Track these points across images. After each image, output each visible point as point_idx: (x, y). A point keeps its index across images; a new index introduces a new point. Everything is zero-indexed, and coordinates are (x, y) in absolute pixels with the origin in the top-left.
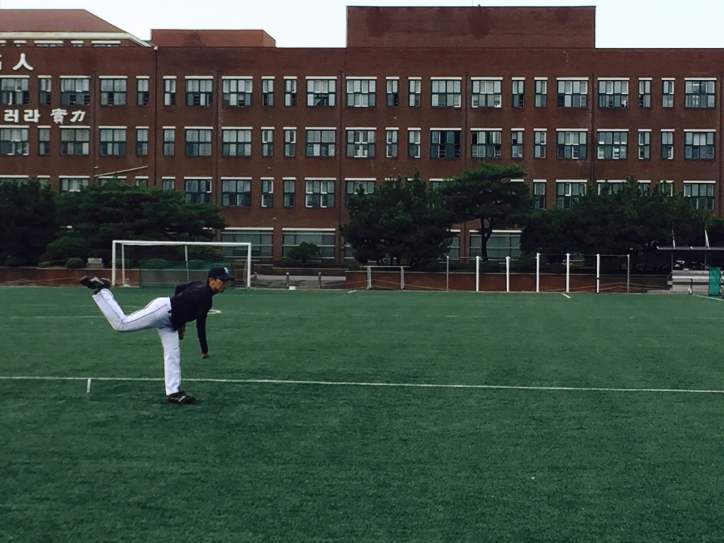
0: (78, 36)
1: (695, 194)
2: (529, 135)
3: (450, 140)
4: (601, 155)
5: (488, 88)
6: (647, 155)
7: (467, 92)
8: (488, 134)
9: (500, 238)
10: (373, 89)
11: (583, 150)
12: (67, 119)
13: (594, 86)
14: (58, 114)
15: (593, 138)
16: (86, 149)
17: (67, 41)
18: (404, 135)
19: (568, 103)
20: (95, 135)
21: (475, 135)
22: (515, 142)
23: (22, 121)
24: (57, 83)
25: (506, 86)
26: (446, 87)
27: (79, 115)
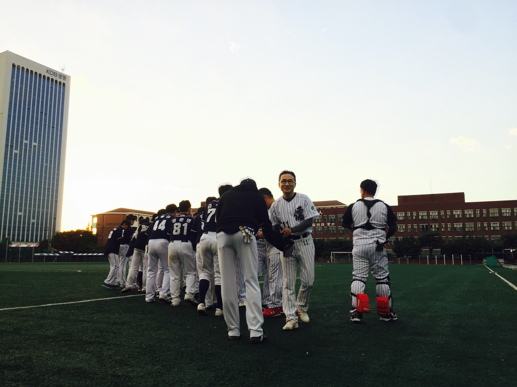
0: (335, 206)
1: (495, 239)
2: (446, 225)
3: (425, 227)
4: (467, 230)
5: (434, 214)
6: (480, 229)
7: (428, 215)
8: (435, 225)
9: (436, 252)
10: (404, 215)
11: (462, 229)
12: (330, 225)
13: (463, 212)
14: (329, 224)
15: (464, 225)
16: (335, 232)
17: (332, 207)
18: (412, 226)
19: (456, 217)
20: (337, 228)
21: (432, 226)
22: (442, 227)
23: (320, 226)
24: (328, 217)
25: (439, 213)
26: (423, 214)
27: (333, 224)
